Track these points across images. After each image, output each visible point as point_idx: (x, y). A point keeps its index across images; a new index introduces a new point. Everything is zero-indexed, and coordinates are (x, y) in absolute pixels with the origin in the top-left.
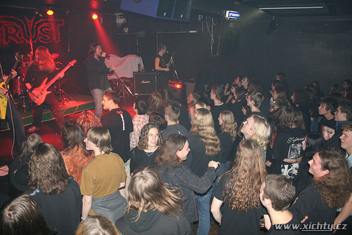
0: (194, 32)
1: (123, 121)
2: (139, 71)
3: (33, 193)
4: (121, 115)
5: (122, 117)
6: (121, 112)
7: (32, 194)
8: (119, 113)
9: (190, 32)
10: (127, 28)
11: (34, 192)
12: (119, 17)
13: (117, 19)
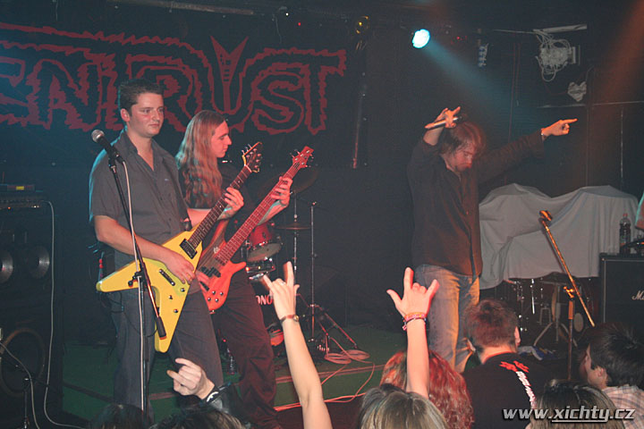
2: (623, 251)
4: (522, 376)
6: (520, 366)
8: (510, 367)
10: (583, 85)
12: (552, 42)
13: (543, 50)
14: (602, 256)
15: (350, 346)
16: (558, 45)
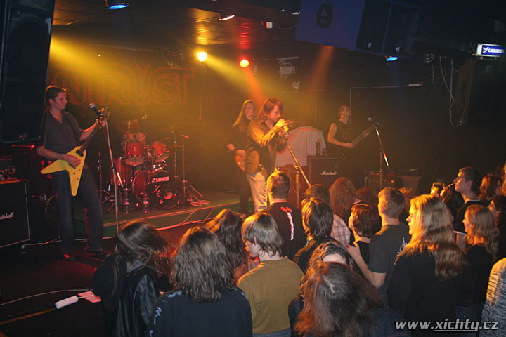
0: (418, 85)
1: (292, 224)
2: (318, 155)
3: (172, 294)
4: (289, 214)
5: (291, 218)
6: (289, 209)
7: (171, 296)
8: (284, 210)
9: (410, 85)
10: (299, 82)
11: (174, 294)
12: (284, 64)
13: (281, 68)
14: (309, 156)
15: (201, 199)
16: (288, 65)
